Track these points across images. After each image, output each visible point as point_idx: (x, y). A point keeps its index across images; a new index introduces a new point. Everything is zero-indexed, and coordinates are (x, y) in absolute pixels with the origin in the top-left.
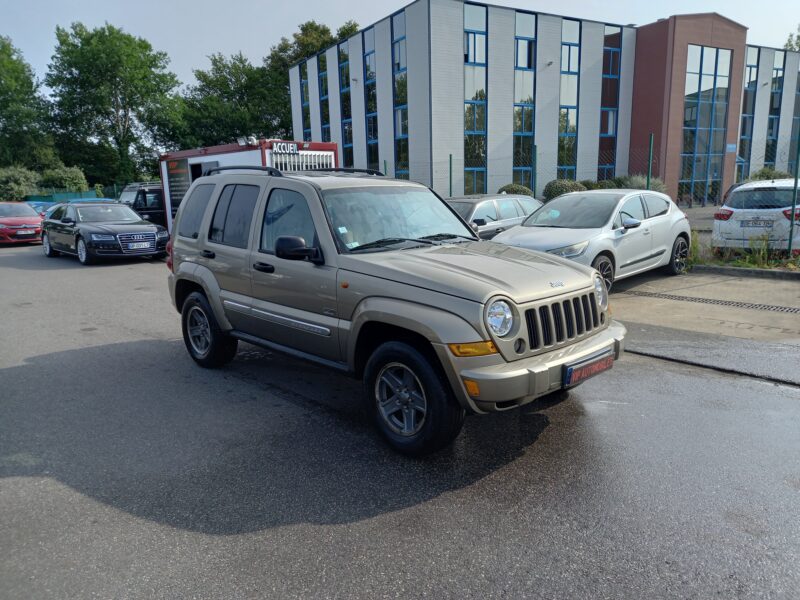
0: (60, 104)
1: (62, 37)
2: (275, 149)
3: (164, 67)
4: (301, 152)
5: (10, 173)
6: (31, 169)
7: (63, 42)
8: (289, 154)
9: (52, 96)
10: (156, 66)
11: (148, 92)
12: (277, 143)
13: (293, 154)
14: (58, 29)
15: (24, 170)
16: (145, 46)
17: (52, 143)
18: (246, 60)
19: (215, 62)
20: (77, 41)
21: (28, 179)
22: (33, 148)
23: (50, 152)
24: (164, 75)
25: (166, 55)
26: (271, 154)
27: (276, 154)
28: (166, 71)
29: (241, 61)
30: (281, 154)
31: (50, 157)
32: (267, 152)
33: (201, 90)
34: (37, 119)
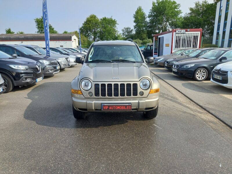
0: (150, 22)
1: (154, 4)
2: (177, 32)
3: (179, 8)
4: (186, 33)
5: (136, 41)
6: (140, 40)
7: (153, 5)
8: (182, 33)
9: (149, 20)
10: (176, 8)
11: (172, 17)
12: (178, 30)
13: (183, 33)
14: (153, 2)
15: (139, 40)
16: (174, 3)
17: (146, 33)
18: (207, 2)
19: (196, 4)
20: (157, 5)
21: (139, 42)
22: (142, 34)
23: (145, 35)
24: (178, 11)
25: (180, 4)
26: (175, 34)
27: (177, 33)
28: (178, 10)
29: (205, 2)
30: (179, 34)
31: (145, 37)
32: (174, 33)
33: (190, 14)
34: (144, 26)
